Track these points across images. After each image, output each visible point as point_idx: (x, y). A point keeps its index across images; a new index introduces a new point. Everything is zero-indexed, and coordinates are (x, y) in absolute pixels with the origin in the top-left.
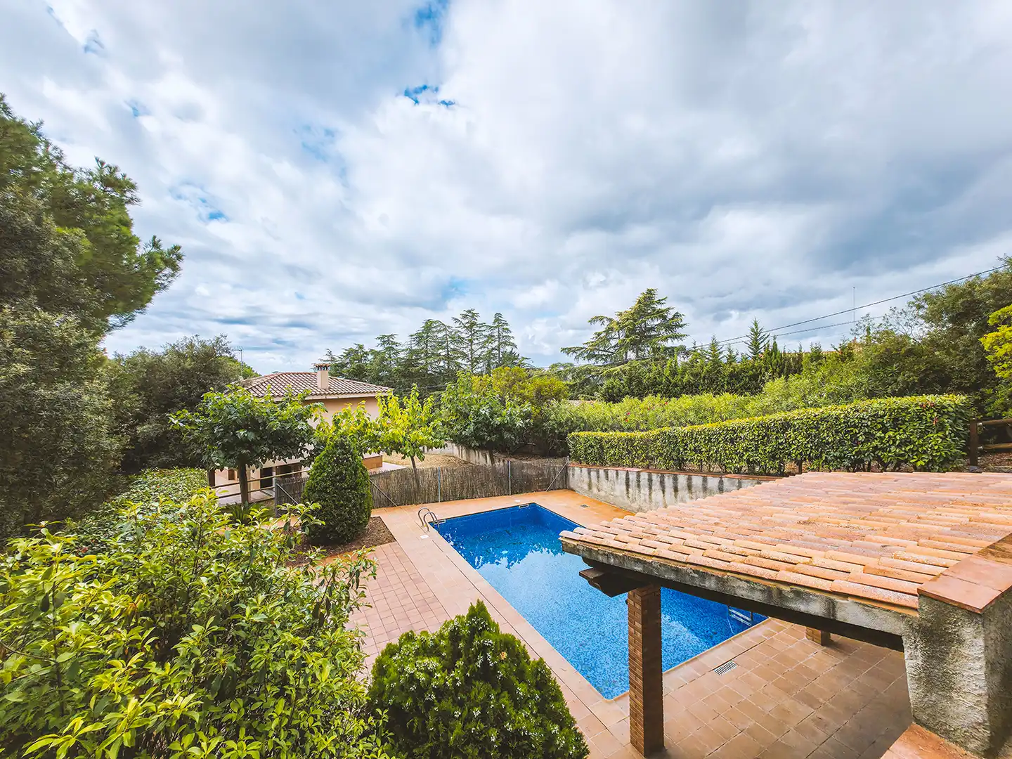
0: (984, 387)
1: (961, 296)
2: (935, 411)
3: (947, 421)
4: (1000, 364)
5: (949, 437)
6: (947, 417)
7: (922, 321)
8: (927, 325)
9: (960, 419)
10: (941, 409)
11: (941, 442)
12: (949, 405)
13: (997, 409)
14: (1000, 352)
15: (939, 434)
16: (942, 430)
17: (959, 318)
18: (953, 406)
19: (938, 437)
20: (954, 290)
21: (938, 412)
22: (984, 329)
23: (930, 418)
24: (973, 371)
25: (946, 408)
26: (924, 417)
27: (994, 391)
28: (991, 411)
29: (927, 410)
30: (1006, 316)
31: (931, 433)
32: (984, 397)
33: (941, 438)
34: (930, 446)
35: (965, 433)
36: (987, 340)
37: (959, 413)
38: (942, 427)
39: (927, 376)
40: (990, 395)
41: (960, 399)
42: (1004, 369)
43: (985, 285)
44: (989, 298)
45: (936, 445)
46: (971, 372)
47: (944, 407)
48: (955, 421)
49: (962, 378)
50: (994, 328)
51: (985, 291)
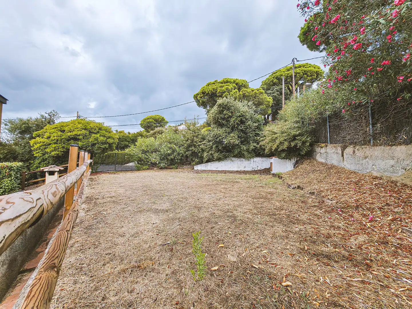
0: (31, 160)
1: (24, 123)
2: (7, 169)
3: (13, 173)
4: (36, 151)
5: (13, 180)
6: (13, 171)
7: (7, 131)
8: (9, 134)
9: (19, 172)
10: (11, 168)
11: (10, 182)
12: (15, 166)
13: (34, 169)
14: (36, 147)
15: (8, 179)
16: (10, 177)
17: (23, 132)
18: (16, 167)
19: (8, 180)
20: (22, 121)
21: (9, 169)
22: (32, 138)
23: (5, 172)
24: (27, 154)
25: (13, 168)
26: (2, 172)
27: (34, 162)
28: (32, 169)
29: (4, 169)
30: (39, 134)
31: (5, 179)
32: (30, 164)
33: (9, 180)
34: (4, 184)
35: (21, 177)
36: (32, 142)
37: (19, 170)
38: (10, 176)
39: (7, 155)
40: (32, 163)
41: (20, 164)
42: (37, 153)
43: (33, 122)
44: (34, 127)
45: (7, 184)
46: (26, 154)
47: (12, 167)
48: (16, 173)
49: (22, 156)
50: (34, 138)
51: (33, 124)
